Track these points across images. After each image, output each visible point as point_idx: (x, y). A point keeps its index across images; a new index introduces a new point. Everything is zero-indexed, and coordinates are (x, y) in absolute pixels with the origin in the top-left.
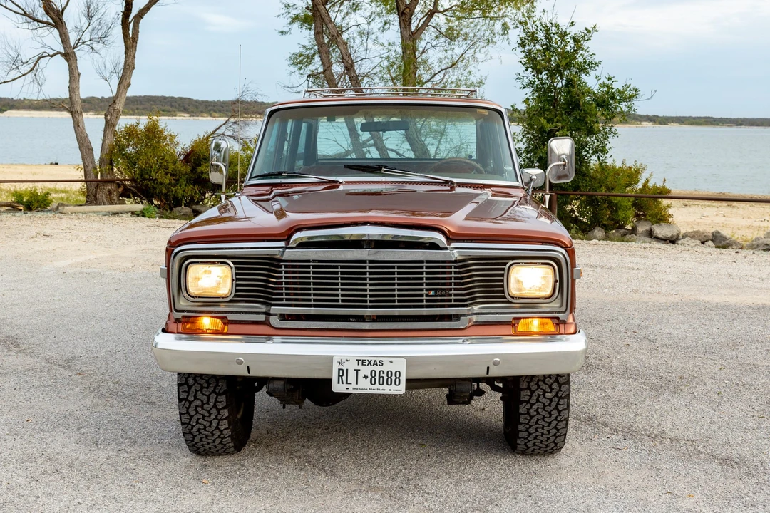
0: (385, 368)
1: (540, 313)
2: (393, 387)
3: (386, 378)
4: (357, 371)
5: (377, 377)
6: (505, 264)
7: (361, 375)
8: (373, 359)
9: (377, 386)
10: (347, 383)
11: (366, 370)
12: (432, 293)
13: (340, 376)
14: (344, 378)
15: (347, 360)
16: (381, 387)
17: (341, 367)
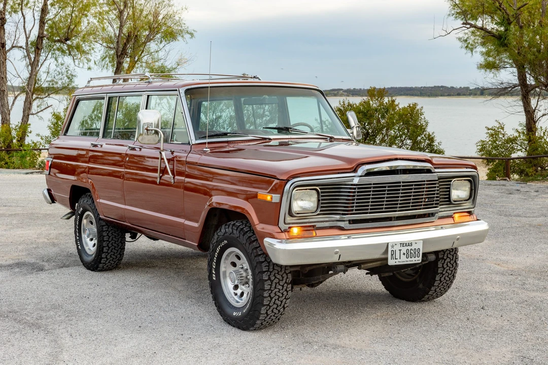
0: (413, 247)
1: (464, 209)
2: (417, 258)
3: (413, 253)
4: (400, 250)
5: (409, 253)
6: (451, 181)
7: (402, 253)
8: (408, 242)
9: (409, 259)
10: (396, 259)
11: (404, 250)
12: (427, 200)
13: (392, 255)
14: (394, 255)
15: (396, 244)
16: (411, 259)
17: (393, 249)
